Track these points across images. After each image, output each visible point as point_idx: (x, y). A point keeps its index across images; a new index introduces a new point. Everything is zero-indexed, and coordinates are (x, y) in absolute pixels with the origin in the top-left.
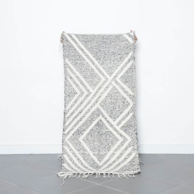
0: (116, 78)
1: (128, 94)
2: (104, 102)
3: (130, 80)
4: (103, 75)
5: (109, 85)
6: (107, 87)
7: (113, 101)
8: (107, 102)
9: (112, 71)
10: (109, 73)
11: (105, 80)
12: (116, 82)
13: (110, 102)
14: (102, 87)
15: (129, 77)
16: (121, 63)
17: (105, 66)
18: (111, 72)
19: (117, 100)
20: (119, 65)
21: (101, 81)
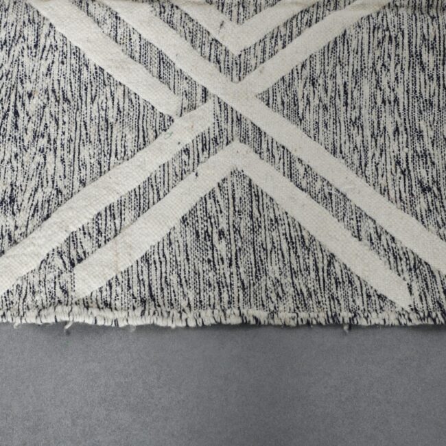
0: (244, 139)
1: (87, 245)
2: (29, 32)
3: (224, 268)
4: (274, 37)
5: (185, 85)
6: (169, 65)
7: (32, 106)
8: (26, 60)
9: (310, 117)
10: (299, 87)
11: (235, 51)
12: (208, 144)
13: (29, 87)
14: (170, 23)
15: (247, 259)
16: (384, 191)
17: (359, 51)
18: (302, 104)
19: (43, 142)
20: (370, 170)
21: (224, 17)
